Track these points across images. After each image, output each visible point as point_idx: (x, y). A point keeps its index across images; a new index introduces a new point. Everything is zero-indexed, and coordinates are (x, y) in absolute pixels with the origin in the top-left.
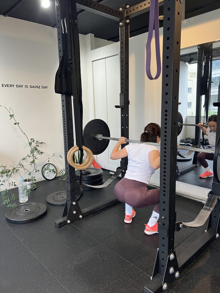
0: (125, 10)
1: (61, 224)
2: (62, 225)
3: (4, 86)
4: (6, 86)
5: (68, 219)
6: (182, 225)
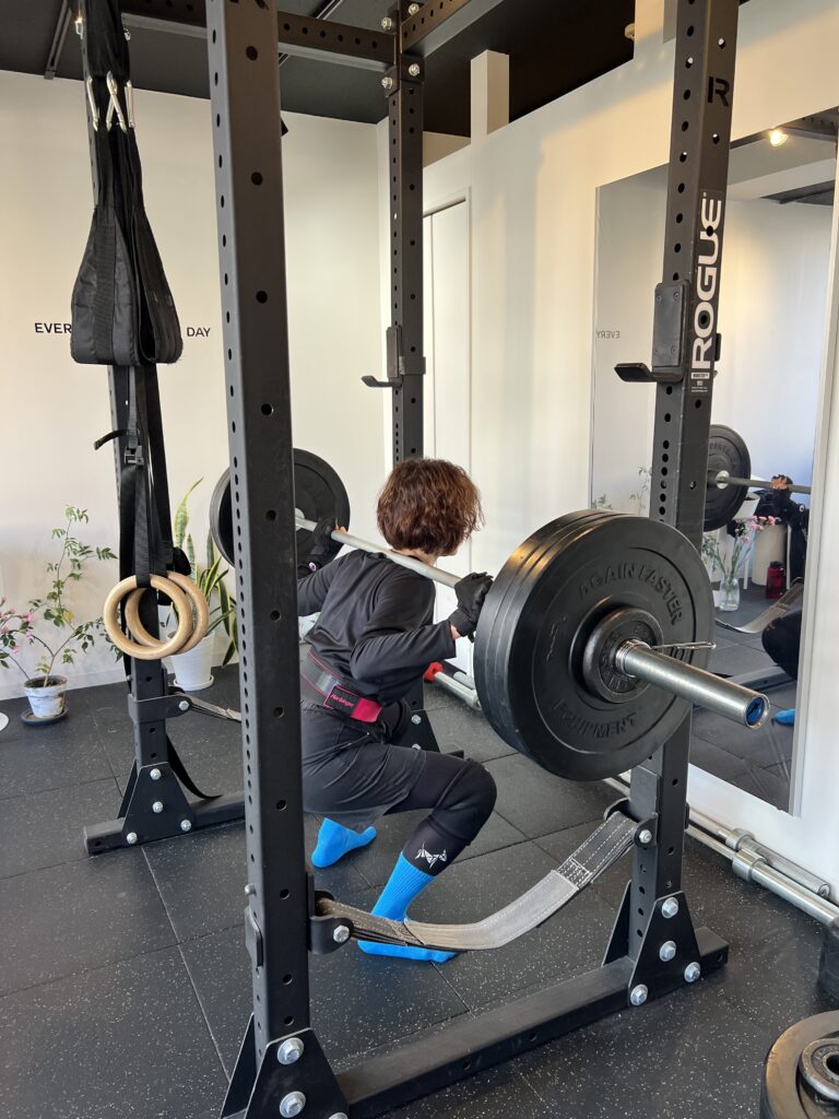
0: (401, 24)
1: (98, 844)
2: (102, 847)
3: (44, 329)
4: (49, 331)
5: (128, 828)
6: (344, 932)
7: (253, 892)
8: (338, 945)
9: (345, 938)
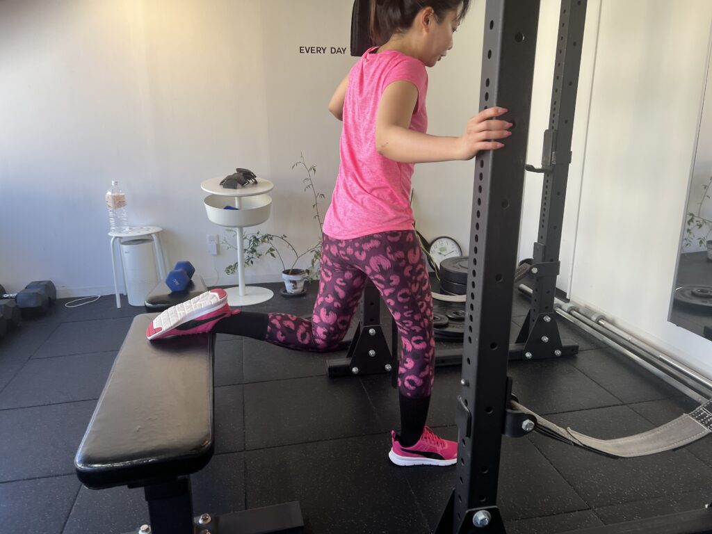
3: (305, 51)
4: (308, 52)
6: (530, 424)
7: (467, 384)
8: (525, 433)
9: (531, 429)
